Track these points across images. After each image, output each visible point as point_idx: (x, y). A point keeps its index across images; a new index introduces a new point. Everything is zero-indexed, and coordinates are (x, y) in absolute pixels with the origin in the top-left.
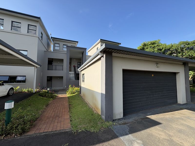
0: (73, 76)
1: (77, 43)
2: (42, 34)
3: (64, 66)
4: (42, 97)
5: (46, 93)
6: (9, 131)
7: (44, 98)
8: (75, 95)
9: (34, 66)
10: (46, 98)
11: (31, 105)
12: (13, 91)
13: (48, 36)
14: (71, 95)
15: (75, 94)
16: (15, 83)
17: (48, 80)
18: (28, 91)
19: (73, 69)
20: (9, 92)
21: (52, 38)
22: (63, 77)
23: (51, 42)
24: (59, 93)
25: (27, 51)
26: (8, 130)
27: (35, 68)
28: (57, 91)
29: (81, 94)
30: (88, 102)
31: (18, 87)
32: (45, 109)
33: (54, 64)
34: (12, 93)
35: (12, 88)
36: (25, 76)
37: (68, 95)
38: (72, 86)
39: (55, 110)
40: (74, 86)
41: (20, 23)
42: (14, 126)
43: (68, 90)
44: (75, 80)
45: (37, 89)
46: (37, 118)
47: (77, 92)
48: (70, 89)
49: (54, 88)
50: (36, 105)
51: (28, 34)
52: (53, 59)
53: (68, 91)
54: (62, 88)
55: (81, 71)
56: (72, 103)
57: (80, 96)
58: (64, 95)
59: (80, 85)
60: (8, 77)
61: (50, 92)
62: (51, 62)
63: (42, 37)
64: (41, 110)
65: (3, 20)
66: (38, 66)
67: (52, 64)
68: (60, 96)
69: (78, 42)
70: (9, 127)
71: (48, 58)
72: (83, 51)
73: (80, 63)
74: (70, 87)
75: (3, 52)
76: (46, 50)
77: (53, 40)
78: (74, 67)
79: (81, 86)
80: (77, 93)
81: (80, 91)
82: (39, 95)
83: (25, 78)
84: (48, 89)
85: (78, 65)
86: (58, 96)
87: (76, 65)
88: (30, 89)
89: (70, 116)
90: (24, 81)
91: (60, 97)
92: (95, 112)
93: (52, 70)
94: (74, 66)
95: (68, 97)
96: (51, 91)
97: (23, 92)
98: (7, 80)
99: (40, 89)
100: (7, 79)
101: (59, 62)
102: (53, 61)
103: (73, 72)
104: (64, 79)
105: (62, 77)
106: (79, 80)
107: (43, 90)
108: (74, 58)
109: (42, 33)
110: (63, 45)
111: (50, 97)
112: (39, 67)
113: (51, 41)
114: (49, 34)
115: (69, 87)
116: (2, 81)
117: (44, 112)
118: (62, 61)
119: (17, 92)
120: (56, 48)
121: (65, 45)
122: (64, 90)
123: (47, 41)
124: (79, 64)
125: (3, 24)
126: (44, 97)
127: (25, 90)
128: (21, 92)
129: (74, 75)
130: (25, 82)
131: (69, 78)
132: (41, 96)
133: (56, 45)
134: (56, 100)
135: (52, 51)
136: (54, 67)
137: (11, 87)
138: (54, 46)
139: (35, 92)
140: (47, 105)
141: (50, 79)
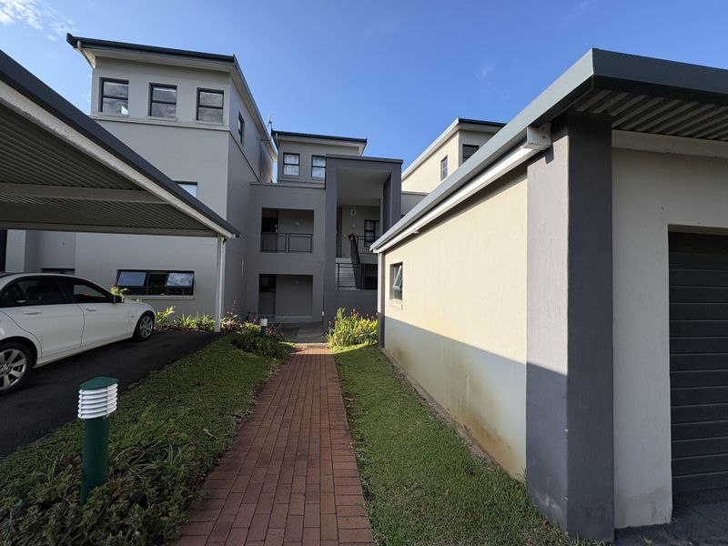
0: (350, 275)
1: (361, 146)
2: (242, 122)
3: (315, 237)
4: (241, 352)
5: (256, 336)
6: (89, 533)
7: (250, 355)
8: (360, 349)
9: (216, 234)
10: (258, 358)
11: (203, 384)
12: (151, 322)
13: (260, 127)
14: (346, 349)
15: (359, 346)
16: (163, 296)
17: (263, 289)
18: (197, 324)
19: (347, 246)
20: (141, 327)
21: (273, 133)
22: (312, 276)
23: (273, 150)
24: (299, 336)
25: (196, 184)
26: (86, 525)
27: (219, 241)
28: (292, 331)
29: (383, 347)
30: (425, 391)
31: (170, 311)
32: (253, 405)
33: (282, 228)
34: (148, 331)
35: (149, 314)
36: (193, 272)
37: (332, 347)
38: (347, 314)
39: (289, 416)
40: (356, 315)
41: (175, 88)
42: (113, 507)
43: (333, 327)
44: (355, 289)
45: (226, 321)
46: (220, 456)
47: (369, 336)
48: (342, 326)
49: (284, 317)
50: (221, 386)
51: (199, 124)
52: (277, 210)
53: (333, 333)
54: (308, 318)
55: (385, 253)
56: (355, 390)
57: (382, 354)
58: (319, 347)
59: (379, 310)
60: (145, 274)
61: (269, 332)
62: (271, 221)
63: (241, 133)
64: (238, 412)
65: (127, 82)
66: (229, 235)
67: (273, 230)
68: (306, 348)
69: (364, 142)
70: (90, 513)
71: (263, 209)
72: (389, 172)
73: (375, 223)
74: (339, 315)
75: (113, 181)
76: (255, 180)
77: (278, 144)
78: (353, 238)
79: (386, 315)
80: (366, 343)
81: (379, 337)
82: (234, 342)
83: (191, 277)
84: (265, 322)
85: (366, 231)
86: (296, 350)
87: (359, 232)
88: (205, 320)
89: (357, 460)
90: (188, 291)
91: (306, 352)
92: (475, 450)
93: (276, 251)
94: (350, 237)
95: (336, 357)
96: (273, 328)
97: (185, 328)
98: (141, 284)
99: (236, 320)
100: (139, 281)
101: (297, 224)
102: (277, 218)
103: (349, 260)
104: (318, 284)
105: (308, 279)
106: (377, 289)
107: (248, 325)
108: (352, 207)
109: (241, 119)
110: (313, 156)
111: (268, 354)
112: (231, 239)
113: (271, 146)
114: (266, 123)
115: (336, 315)
116: (126, 287)
117: (248, 420)
118: (307, 216)
119: (165, 326)
120: (289, 171)
121: (317, 156)
122: (320, 329)
123: (258, 148)
124: (368, 229)
125: (127, 99)
126: (249, 351)
127: (191, 322)
128: (179, 329)
129: (352, 272)
130: (192, 294)
131: (336, 280)
132: (239, 347)
133: (289, 160)
134: (291, 367)
135: (275, 181)
136: (281, 241)
137: (147, 308)
138: (282, 165)
139: (221, 329)
140: (260, 389)
141: (269, 284)
